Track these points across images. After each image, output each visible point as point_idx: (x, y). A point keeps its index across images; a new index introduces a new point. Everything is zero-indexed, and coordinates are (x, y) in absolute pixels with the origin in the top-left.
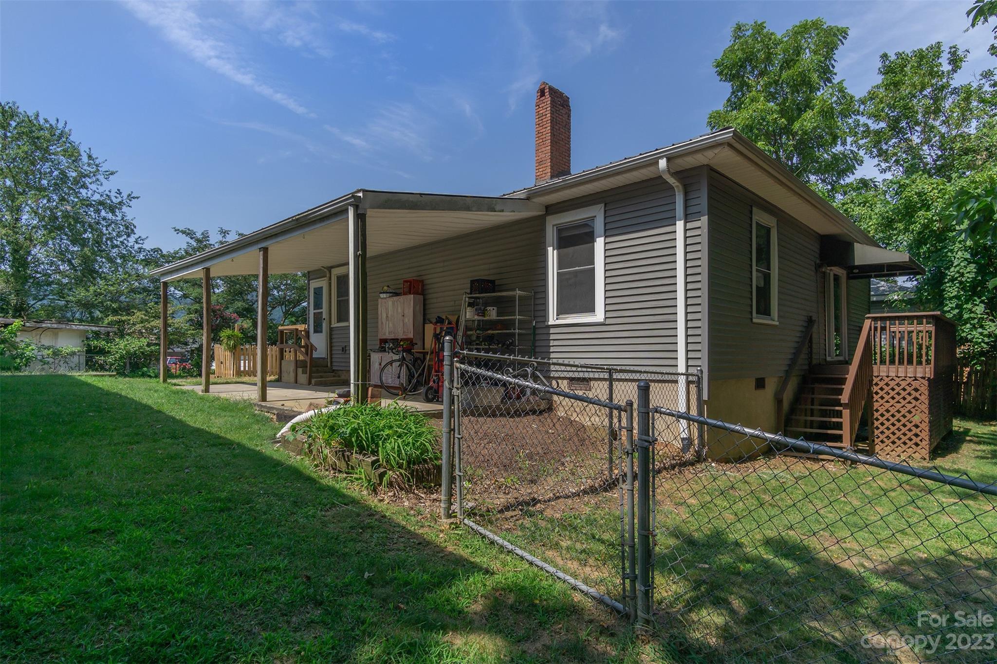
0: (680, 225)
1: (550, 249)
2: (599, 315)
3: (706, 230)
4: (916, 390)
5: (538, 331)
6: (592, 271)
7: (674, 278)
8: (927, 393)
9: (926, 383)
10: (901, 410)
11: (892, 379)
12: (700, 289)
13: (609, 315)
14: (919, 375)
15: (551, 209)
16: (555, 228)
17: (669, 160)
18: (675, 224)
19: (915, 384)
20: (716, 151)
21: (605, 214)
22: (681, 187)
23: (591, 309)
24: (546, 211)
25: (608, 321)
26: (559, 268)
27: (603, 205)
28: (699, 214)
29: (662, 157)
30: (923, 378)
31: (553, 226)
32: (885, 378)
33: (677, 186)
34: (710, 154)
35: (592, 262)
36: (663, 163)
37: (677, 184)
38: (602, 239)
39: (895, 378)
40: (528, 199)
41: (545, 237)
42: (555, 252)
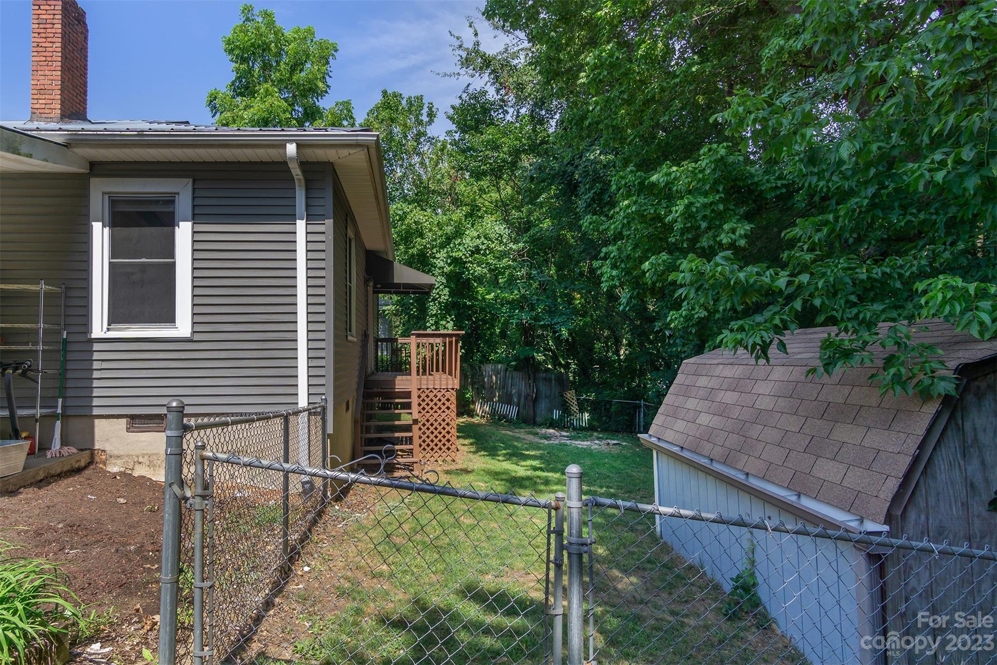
0: (301, 226)
1: (97, 226)
2: (183, 327)
3: (331, 237)
4: (448, 400)
5: (71, 347)
6: (171, 268)
7: (294, 289)
8: (455, 402)
9: (455, 393)
10: (438, 418)
11: (431, 391)
12: (324, 304)
13: (198, 328)
14: (450, 387)
15: (97, 168)
16: (107, 197)
17: (299, 146)
18: (295, 224)
19: (448, 395)
20: (352, 151)
21: (193, 192)
22: (303, 182)
23: (169, 318)
24: (91, 170)
25: (197, 337)
26: (114, 254)
27: (191, 180)
28: (323, 217)
29: (291, 141)
30: (453, 389)
31: (104, 193)
32: (425, 390)
33: (299, 180)
34: (344, 152)
35: (171, 253)
36: (291, 149)
37: (301, 177)
38: (189, 225)
39: (433, 390)
40: (67, 145)
41: (88, 206)
42: (107, 230)
